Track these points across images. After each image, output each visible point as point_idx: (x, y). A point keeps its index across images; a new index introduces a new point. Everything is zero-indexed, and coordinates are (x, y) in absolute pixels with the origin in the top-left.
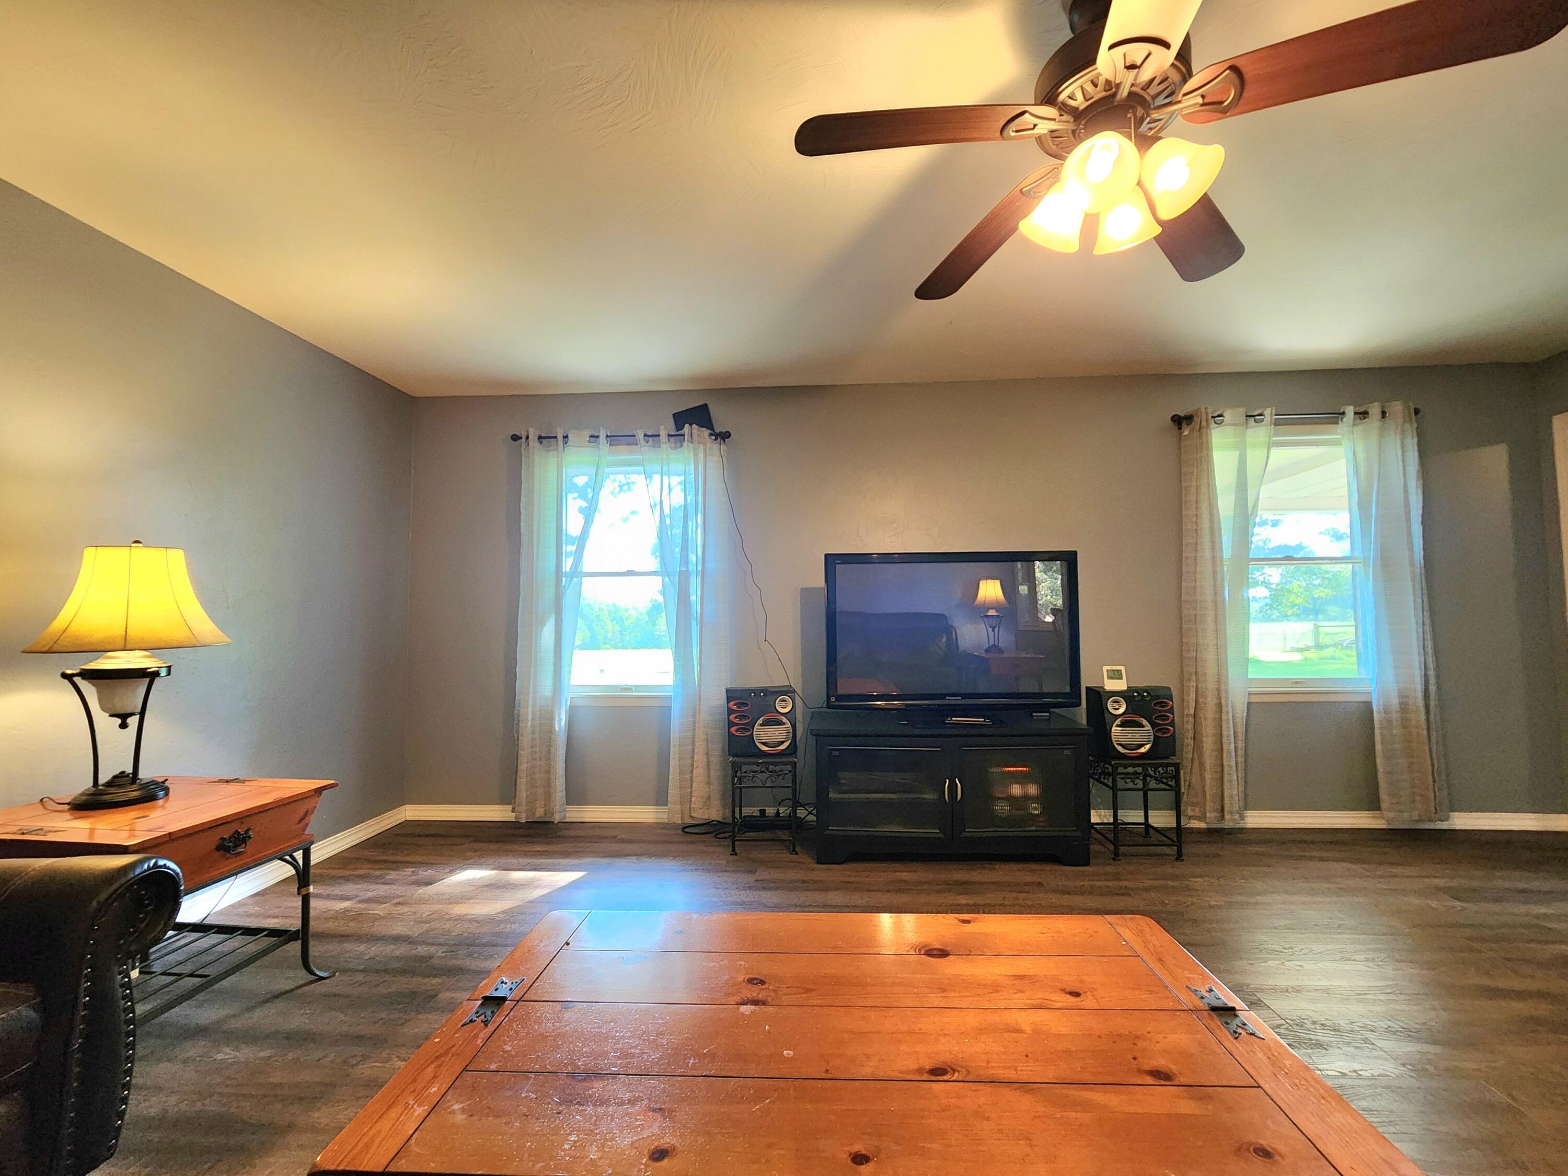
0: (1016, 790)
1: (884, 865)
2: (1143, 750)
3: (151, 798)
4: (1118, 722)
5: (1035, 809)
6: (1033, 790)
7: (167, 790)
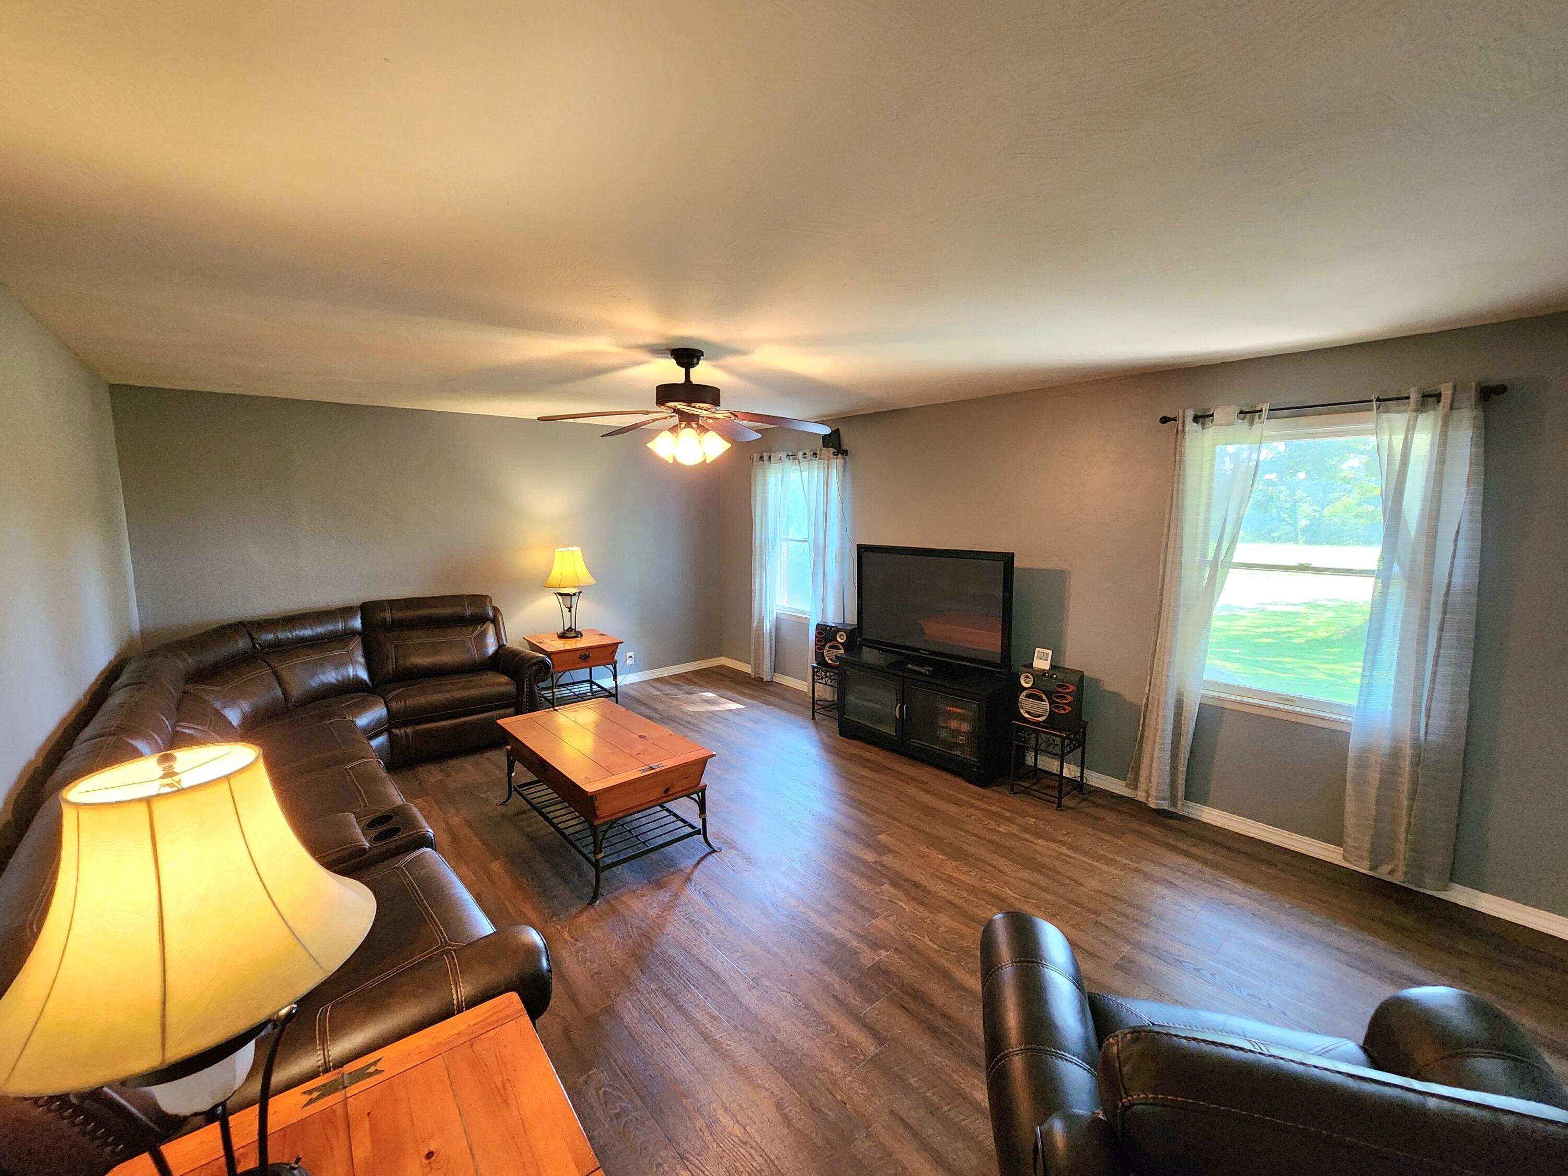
0: (954, 724)
1: (876, 749)
2: (1040, 719)
3: (576, 637)
4: (1025, 693)
5: (961, 740)
6: (965, 727)
7: (582, 635)
